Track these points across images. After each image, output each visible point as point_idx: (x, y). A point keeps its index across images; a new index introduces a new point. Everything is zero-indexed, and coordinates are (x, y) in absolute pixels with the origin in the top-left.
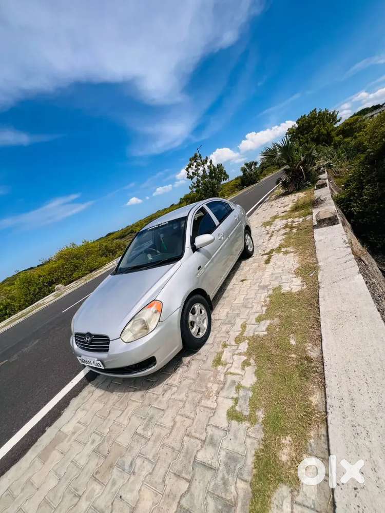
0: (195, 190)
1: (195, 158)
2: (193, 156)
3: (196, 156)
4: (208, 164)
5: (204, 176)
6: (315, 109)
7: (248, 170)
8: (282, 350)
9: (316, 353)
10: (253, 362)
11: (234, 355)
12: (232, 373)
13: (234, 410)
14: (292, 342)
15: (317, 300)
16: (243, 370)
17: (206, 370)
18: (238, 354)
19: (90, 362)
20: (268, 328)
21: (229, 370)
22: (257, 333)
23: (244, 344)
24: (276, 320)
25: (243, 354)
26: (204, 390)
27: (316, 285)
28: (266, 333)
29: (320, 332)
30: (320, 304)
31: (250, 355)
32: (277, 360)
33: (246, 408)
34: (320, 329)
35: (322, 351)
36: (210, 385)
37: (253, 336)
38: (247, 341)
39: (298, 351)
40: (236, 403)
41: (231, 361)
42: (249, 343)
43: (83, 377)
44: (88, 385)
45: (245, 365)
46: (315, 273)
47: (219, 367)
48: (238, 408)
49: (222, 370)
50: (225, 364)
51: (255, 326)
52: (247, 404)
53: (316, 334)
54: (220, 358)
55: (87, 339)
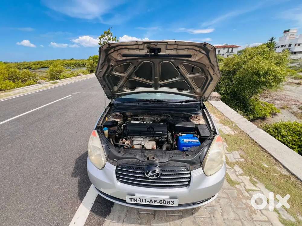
8: (267, 171)
9: (286, 173)
10: (256, 180)
11: (237, 176)
12: (251, 190)
13: (283, 219)
14: (267, 166)
15: (254, 141)
16: (256, 186)
17: (228, 189)
18: (240, 175)
19: (154, 200)
20: (242, 157)
21: (247, 188)
22: (237, 160)
23: (237, 168)
24: (240, 151)
25: (244, 175)
26: (244, 206)
27: (242, 132)
28: (243, 160)
29: (276, 160)
30: (259, 143)
31: (249, 175)
32: (271, 178)
33: (289, 215)
34: (274, 158)
35: (289, 171)
36: (244, 201)
37: (237, 162)
38: (237, 165)
39: (275, 171)
40: (279, 213)
41: (241, 181)
42: (239, 167)
43: (88, 212)
44: (104, 221)
45: (254, 183)
46: (235, 125)
47: (237, 186)
48: (284, 218)
49: (241, 189)
50: (239, 184)
51: (231, 155)
52: (286, 212)
53: (274, 161)
54: (230, 179)
55: (151, 174)
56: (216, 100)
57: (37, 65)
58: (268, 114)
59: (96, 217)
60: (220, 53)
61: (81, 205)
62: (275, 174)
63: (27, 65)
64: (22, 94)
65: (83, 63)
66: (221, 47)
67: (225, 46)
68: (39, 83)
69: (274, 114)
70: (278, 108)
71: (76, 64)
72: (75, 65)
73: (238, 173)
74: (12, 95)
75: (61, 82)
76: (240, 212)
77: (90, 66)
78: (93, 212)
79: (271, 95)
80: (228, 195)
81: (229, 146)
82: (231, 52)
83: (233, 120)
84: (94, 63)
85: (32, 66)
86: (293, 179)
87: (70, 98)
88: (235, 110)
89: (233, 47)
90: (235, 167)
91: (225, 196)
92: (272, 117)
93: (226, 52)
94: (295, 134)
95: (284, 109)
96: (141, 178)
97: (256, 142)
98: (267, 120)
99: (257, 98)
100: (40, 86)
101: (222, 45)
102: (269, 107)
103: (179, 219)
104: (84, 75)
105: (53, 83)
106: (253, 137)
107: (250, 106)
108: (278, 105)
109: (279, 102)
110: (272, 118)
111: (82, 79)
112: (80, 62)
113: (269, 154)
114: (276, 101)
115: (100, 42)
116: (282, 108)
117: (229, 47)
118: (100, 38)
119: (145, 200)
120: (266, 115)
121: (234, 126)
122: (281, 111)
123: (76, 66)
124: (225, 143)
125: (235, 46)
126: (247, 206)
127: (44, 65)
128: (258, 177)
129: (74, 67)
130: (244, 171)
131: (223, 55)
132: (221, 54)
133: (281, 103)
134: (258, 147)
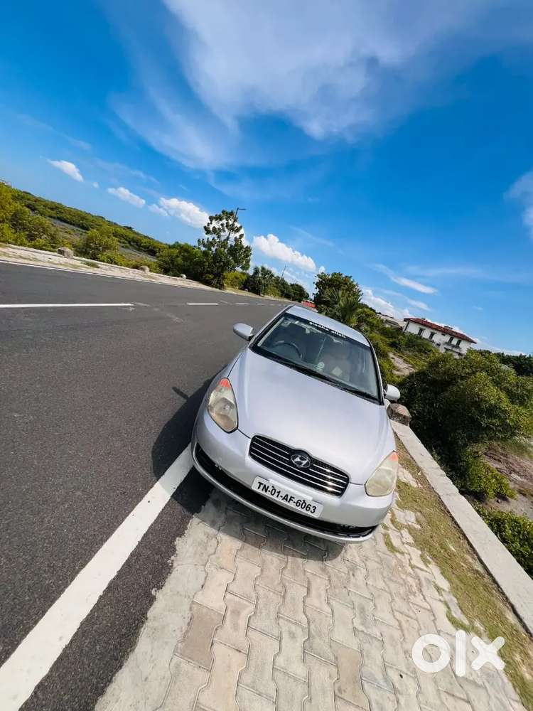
0: (203, 249)
1: (230, 215)
2: (229, 211)
3: (231, 214)
4: (238, 235)
5: (224, 244)
6: (351, 277)
7: (260, 275)
8: (451, 555)
9: (480, 569)
10: (431, 560)
11: (403, 543)
12: (418, 568)
13: (452, 616)
14: (453, 549)
15: (445, 508)
16: (427, 566)
17: (384, 553)
18: (408, 543)
19: (291, 497)
20: (418, 521)
21: (412, 562)
22: (410, 523)
23: (405, 532)
24: (419, 514)
25: (414, 546)
26: (402, 582)
27: (431, 489)
28: (419, 527)
29: (471, 546)
30: (453, 515)
31: (422, 549)
32: (454, 565)
33: (462, 615)
34: (469, 543)
35: (485, 567)
36: (404, 577)
37: (409, 525)
38: (406, 530)
39: (465, 561)
40: (449, 608)
41: (406, 551)
42: (410, 534)
43: (168, 497)
44: (191, 518)
45: (426, 562)
46: (422, 474)
47: (398, 554)
48: (454, 615)
49: (403, 560)
50: (402, 553)
51: (402, 514)
52: (460, 611)
53: (468, 547)
54: (391, 542)
55: (299, 460)
56: (400, 421)
57: (52, 209)
58: (491, 493)
59: (179, 507)
60: (433, 339)
61: (157, 485)
62: (462, 564)
63: (29, 202)
64: (26, 261)
65: (148, 244)
66: (438, 328)
67: (447, 330)
68: (61, 252)
69: (502, 497)
70: (514, 488)
71: (134, 242)
72: (129, 243)
73: (404, 540)
74: (9, 257)
75: (106, 270)
76: (393, 586)
77: (167, 259)
78: (176, 500)
79: (509, 460)
80: (381, 561)
81: (402, 500)
82: (454, 346)
83: (420, 465)
84: (177, 257)
85: (41, 208)
86: (487, 580)
87: (131, 309)
88: (431, 452)
89: (462, 338)
90: (402, 532)
91: (376, 560)
92: (498, 501)
93: (446, 343)
94: (526, 543)
95: (524, 495)
96: (284, 461)
97: (449, 512)
98: (486, 504)
99: (477, 453)
100: (63, 260)
101: (442, 325)
102: (497, 480)
103: (301, 557)
104: (150, 271)
105: (88, 264)
106: (446, 503)
107: (461, 461)
108: (515, 483)
109: (519, 478)
110: (496, 503)
111: (147, 280)
112: (145, 240)
113: (464, 535)
114: (514, 476)
115: (208, 224)
116: (522, 493)
117: (454, 334)
118: (211, 218)
119: (279, 492)
120: (486, 492)
121: (419, 474)
122: (518, 496)
123: (131, 245)
124: (397, 494)
125: (467, 337)
126: (405, 583)
127: (66, 216)
128: (434, 557)
129: (128, 245)
130: (415, 541)
131: (439, 345)
132: (433, 342)
133: (522, 482)
134: (449, 520)
